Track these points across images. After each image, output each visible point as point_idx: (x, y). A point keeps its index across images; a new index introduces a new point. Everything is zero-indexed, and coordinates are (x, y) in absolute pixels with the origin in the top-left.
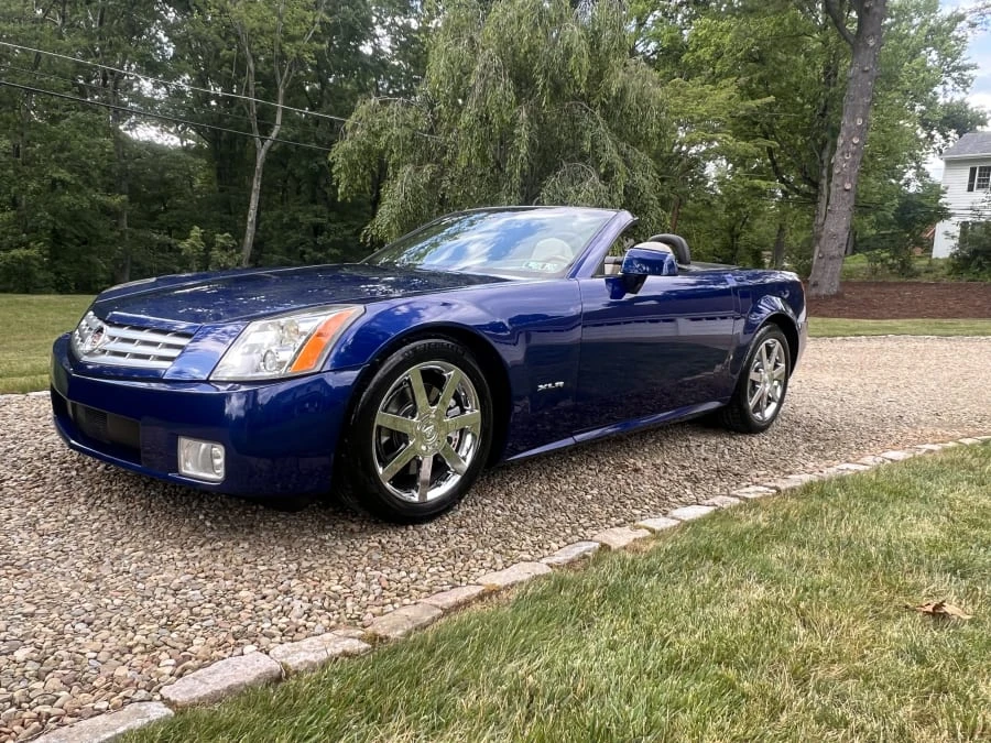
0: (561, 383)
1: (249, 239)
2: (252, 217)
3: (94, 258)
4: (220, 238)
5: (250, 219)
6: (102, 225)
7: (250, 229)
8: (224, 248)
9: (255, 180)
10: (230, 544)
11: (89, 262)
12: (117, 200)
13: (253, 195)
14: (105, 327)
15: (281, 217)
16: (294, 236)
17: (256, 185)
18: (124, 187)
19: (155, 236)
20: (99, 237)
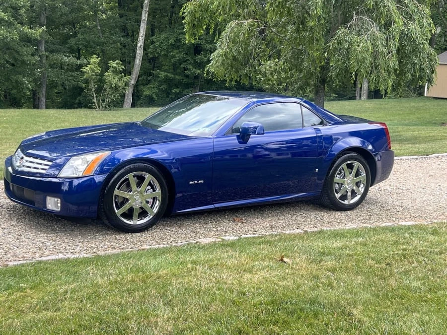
0: (202, 181)
1: (138, 61)
2: (140, 43)
3: (20, 78)
4: (113, 64)
5: (139, 45)
6: (26, 51)
7: (140, 52)
8: (115, 72)
9: (143, 13)
10: (63, 234)
11: (16, 81)
12: (38, 32)
13: (142, 25)
14: (24, 157)
15: (167, 39)
16: (178, 55)
17: (144, 16)
18: (43, 19)
19: (65, 58)
20: (23, 62)
